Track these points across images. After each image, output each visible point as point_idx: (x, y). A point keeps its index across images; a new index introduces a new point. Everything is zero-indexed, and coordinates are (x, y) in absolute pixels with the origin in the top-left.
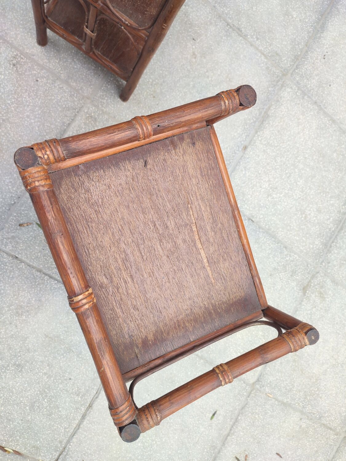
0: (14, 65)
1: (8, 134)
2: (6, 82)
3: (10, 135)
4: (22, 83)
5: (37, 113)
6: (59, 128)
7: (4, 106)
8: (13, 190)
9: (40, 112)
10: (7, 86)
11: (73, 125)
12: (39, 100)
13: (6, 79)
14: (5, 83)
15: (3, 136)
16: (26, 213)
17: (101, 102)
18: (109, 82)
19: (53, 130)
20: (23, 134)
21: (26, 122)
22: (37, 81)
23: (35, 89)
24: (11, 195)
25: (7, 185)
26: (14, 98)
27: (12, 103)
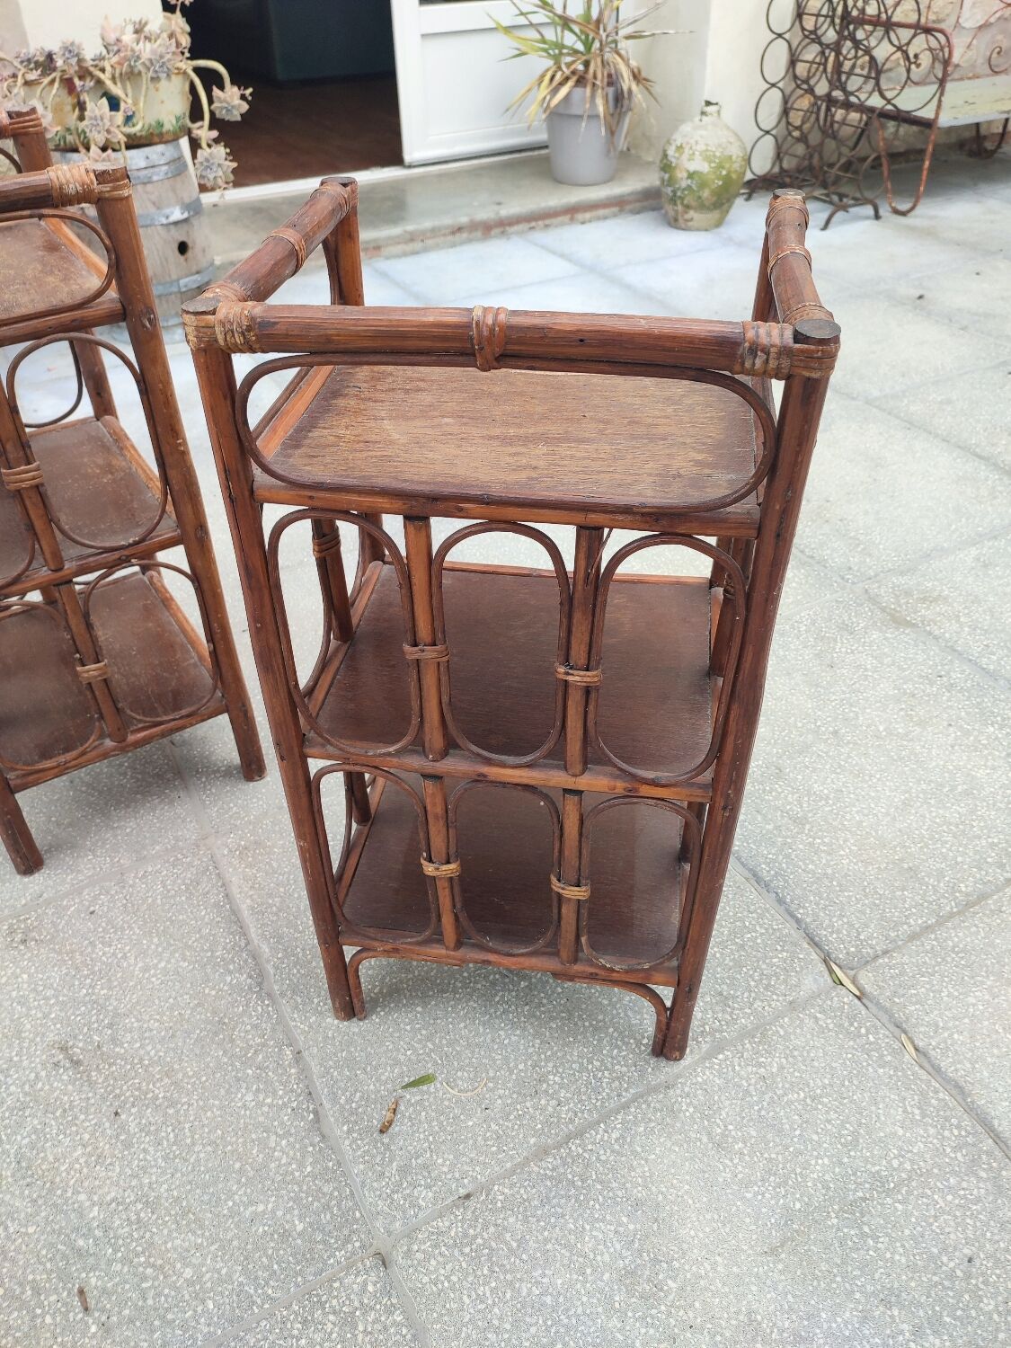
0: (24, 942)
1: (147, 1035)
2: (40, 976)
3: (151, 1030)
4: (71, 945)
5: (153, 947)
6: (219, 919)
7: (83, 1008)
8: (281, 1097)
9: (156, 940)
10: (48, 978)
11: (235, 890)
12: (130, 928)
13: (37, 972)
14: (41, 980)
15: (142, 1046)
16: (362, 1098)
17: (231, 817)
18: (205, 787)
19: (214, 935)
20: (171, 1000)
21: (154, 979)
22: (92, 913)
23: (104, 924)
24: (289, 1110)
25: (260, 1105)
26: (86, 977)
27: (93, 987)
